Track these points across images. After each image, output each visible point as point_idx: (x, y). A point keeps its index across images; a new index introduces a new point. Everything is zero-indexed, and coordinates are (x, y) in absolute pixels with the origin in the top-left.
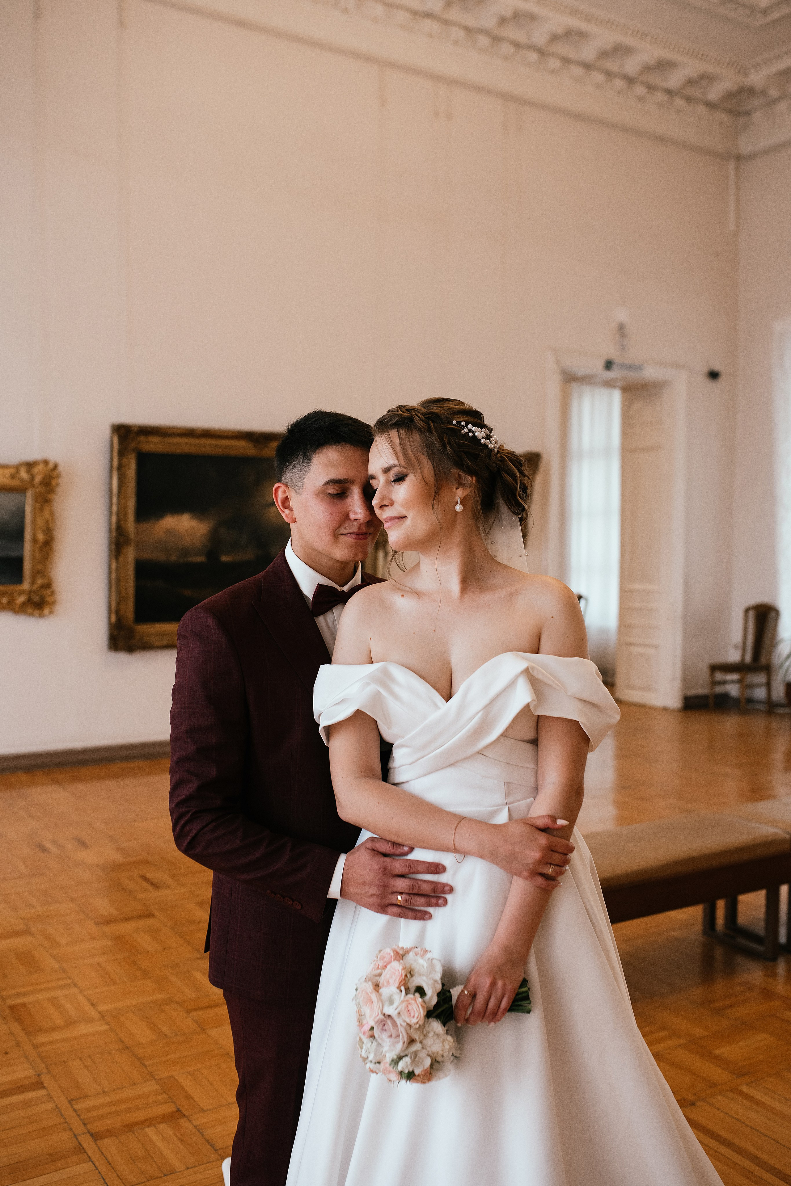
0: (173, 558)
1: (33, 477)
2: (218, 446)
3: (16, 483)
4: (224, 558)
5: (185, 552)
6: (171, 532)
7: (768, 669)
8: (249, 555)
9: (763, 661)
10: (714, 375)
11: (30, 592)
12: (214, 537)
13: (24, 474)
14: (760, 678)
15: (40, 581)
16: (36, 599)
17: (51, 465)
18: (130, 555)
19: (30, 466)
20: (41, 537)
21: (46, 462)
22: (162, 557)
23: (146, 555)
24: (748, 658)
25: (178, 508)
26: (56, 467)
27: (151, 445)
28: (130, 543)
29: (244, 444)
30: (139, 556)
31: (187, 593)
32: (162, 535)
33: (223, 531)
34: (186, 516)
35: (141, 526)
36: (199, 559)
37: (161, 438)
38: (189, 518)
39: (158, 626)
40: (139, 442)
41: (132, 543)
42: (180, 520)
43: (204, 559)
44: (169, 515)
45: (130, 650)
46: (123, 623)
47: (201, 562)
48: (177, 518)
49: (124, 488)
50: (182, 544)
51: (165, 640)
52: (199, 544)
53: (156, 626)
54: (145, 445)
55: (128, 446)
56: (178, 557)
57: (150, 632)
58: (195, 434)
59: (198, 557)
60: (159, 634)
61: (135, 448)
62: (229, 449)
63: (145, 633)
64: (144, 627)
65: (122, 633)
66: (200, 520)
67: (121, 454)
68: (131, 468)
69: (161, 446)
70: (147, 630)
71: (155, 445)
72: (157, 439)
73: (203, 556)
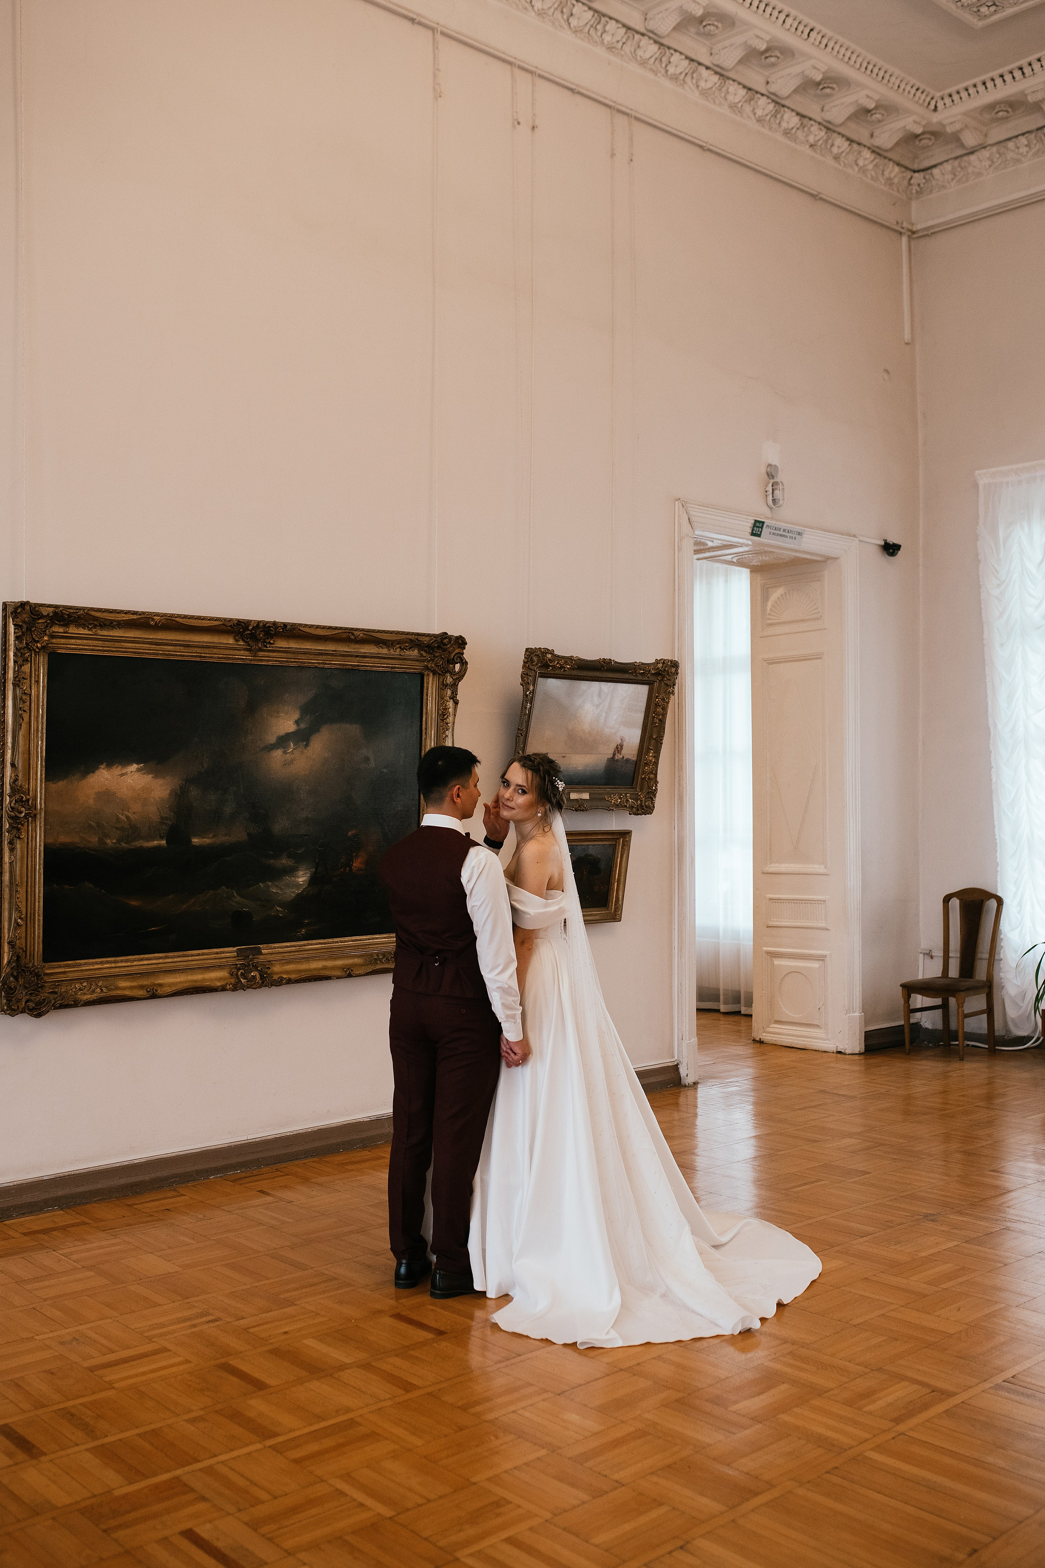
0: (110, 842)
2: (189, 646)
4: (195, 841)
5: (132, 831)
6: (106, 796)
7: (988, 988)
8: (237, 834)
9: (981, 974)
10: (890, 549)
12: (179, 802)
14: (977, 1002)
18: (37, 835)
22: (92, 840)
23: (63, 839)
24: (954, 972)
25: (119, 756)
27: (73, 641)
28: (35, 815)
29: (231, 641)
30: (50, 841)
31: (134, 903)
32: (91, 801)
33: (194, 792)
34: (134, 767)
35: (53, 786)
36: (156, 843)
37: (90, 629)
38: (138, 770)
39: (85, 964)
40: (52, 636)
41: (38, 816)
42: (122, 775)
43: (164, 842)
44: (102, 767)
45: (37, 1011)
46: (23, 962)
47: (158, 848)
48: (117, 770)
49: (26, 716)
50: (127, 817)
51: (98, 990)
52: (155, 818)
53: (81, 965)
54: (63, 641)
55: (38, 642)
56: (119, 841)
57: (71, 976)
58: (152, 623)
59: (154, 839)
60: (87, 979)
61: (43, 648)
62: (207, 651)
63: (62, 977)
64: (60, 967)
65: (21, 981)
66: (157, 774)
67: (22, 654)
68: (38, 682)
69: (90, 642)
70: (64, 973)
71: (79, 641)
72: (82, 631)
73: (162, 838)
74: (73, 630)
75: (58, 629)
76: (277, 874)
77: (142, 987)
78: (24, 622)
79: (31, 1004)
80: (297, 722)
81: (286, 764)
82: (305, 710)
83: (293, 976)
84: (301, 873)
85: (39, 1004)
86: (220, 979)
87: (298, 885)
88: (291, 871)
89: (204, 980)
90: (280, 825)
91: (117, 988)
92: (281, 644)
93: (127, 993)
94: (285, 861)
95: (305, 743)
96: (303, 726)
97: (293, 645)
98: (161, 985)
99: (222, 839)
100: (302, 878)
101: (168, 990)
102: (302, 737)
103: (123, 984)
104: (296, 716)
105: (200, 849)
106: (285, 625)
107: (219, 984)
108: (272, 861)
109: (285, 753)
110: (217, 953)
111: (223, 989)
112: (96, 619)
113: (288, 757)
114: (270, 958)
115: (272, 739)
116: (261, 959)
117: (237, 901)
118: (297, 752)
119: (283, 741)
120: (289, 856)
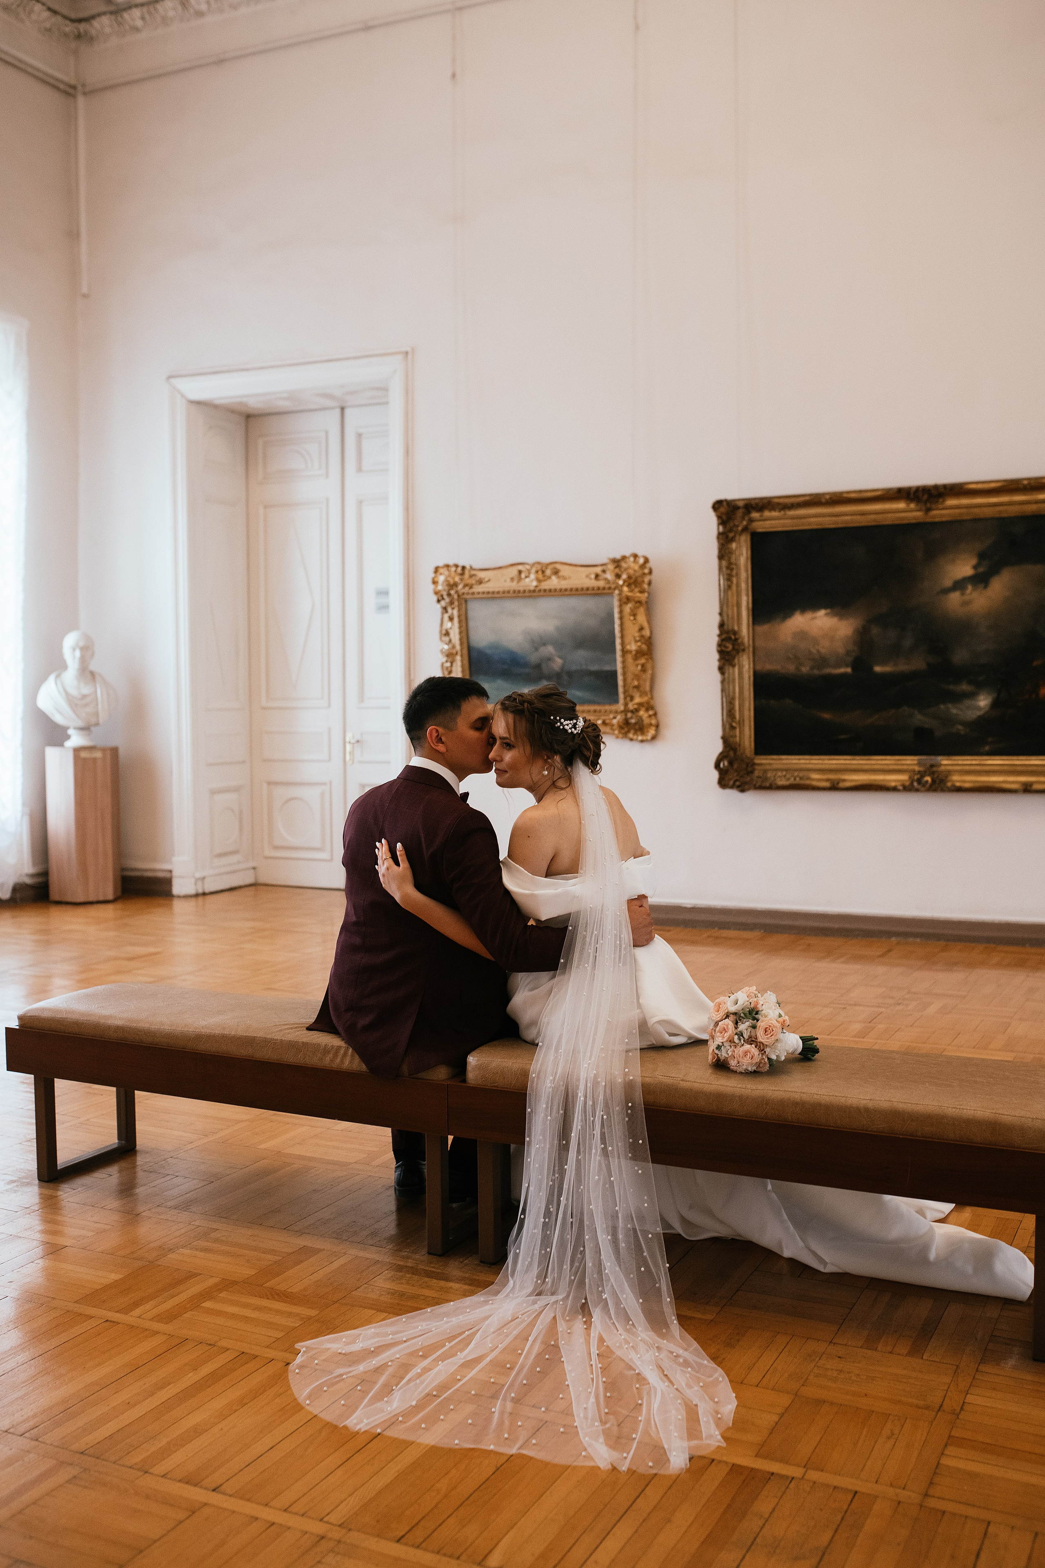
0: (805, 670)
1: (618, 576)
2: (863, 514)
3: (601, 584)
4: (878, 669)
5: (822, 661)
6: (802, 635)
8: (918, 663)
11: (626, 711)
12: (863, 638)
13: (609, 576)
15: (637, 700)
16: (633, 721)
17: (641, 561)
18: (745, 665)
19: (617, 563)
20: (633, 647)
21: (635, 556)
22: (791, 668)
23: (769, 667)
25: (810, 604)
26: (647, 560)
27: (768, 522)
28: (744, 650)
29: (902, 505)
30: (758, 668)
31: (826, 716)
32: (789, 640)
33: (875, 630)
34: (822, 612)
35: (761, 629)
36: (842, 670)
37: (780, 511)
38: (826, 614)
39: (786, 759)
40: (751, 521)
41: (747, 651)
42: (813, 619)
43: (849, 670)
44: (798, 613)
45: (742, 788)
46: (738, 753)
47: (845, 675)
48: (809, 615)
49: (734, 580)
50: (818, 651)
51: (793, 779)
52: (841, 651)
53: (783, 759)
54: (761, 523)
55: (738, 526)
56: (812, 668)
57: (774, 767)
58: (823, 500)
59: (840, 667)
60: (786, 770)
61: (745, 529)
62: (881, 516)
63: (768, 767)
64: (767, 759)
65: (735, 766)
66: (841, 617)
67: (727, 537)
68: (743, 555)
69: (782, 521)
70: (770, 764)
71: (773, 522)
72: (775, 514)
73: (847, 666)
74: (767, 514)
75: (755, 515)
76: (958, 698)
77: (827, 780)
78: (722, 513)
79: (738, 783)
80: (975, 567)
81: (966, 603)
82: (982, 556)
83: (967, 785)
84: (982, 697)
85: (746, 783)
86: (895, 781)
87: (979, 708)
88: (972, 695)
89: (884, 780)
90: (960, 656)
91: (809, 778)
92: (951, 502)
93: (815, 783)
94: (965, 687)
95: (982, 585)
96: (981, 570)
97: (965, 501)
98: (844, 780)
99: (903, 667)
100: (983, 702)
101: (848, 784)
102: (981, 579)
103: (815, 776)
104: (974, 561)
105: (883, 676)
106: (945, 486)
107: (893, 784)
108: (952, 687)
109: (963, 594)
110: (898, 760)
111: (894, 789)
112: (778, 504)
113: (967, 598)
114: (950, 768)
115: (948, 583)
116: (943, 768)
117: (919, 719)
118: (975, 595)
119: (959, 585)
120: (970, 682)
